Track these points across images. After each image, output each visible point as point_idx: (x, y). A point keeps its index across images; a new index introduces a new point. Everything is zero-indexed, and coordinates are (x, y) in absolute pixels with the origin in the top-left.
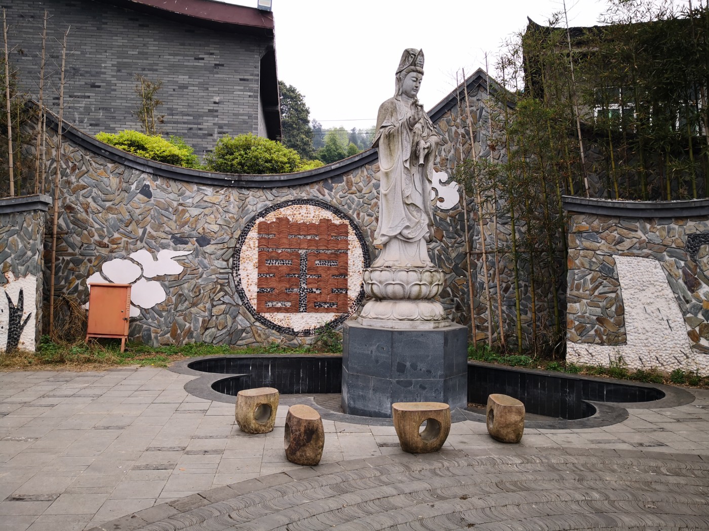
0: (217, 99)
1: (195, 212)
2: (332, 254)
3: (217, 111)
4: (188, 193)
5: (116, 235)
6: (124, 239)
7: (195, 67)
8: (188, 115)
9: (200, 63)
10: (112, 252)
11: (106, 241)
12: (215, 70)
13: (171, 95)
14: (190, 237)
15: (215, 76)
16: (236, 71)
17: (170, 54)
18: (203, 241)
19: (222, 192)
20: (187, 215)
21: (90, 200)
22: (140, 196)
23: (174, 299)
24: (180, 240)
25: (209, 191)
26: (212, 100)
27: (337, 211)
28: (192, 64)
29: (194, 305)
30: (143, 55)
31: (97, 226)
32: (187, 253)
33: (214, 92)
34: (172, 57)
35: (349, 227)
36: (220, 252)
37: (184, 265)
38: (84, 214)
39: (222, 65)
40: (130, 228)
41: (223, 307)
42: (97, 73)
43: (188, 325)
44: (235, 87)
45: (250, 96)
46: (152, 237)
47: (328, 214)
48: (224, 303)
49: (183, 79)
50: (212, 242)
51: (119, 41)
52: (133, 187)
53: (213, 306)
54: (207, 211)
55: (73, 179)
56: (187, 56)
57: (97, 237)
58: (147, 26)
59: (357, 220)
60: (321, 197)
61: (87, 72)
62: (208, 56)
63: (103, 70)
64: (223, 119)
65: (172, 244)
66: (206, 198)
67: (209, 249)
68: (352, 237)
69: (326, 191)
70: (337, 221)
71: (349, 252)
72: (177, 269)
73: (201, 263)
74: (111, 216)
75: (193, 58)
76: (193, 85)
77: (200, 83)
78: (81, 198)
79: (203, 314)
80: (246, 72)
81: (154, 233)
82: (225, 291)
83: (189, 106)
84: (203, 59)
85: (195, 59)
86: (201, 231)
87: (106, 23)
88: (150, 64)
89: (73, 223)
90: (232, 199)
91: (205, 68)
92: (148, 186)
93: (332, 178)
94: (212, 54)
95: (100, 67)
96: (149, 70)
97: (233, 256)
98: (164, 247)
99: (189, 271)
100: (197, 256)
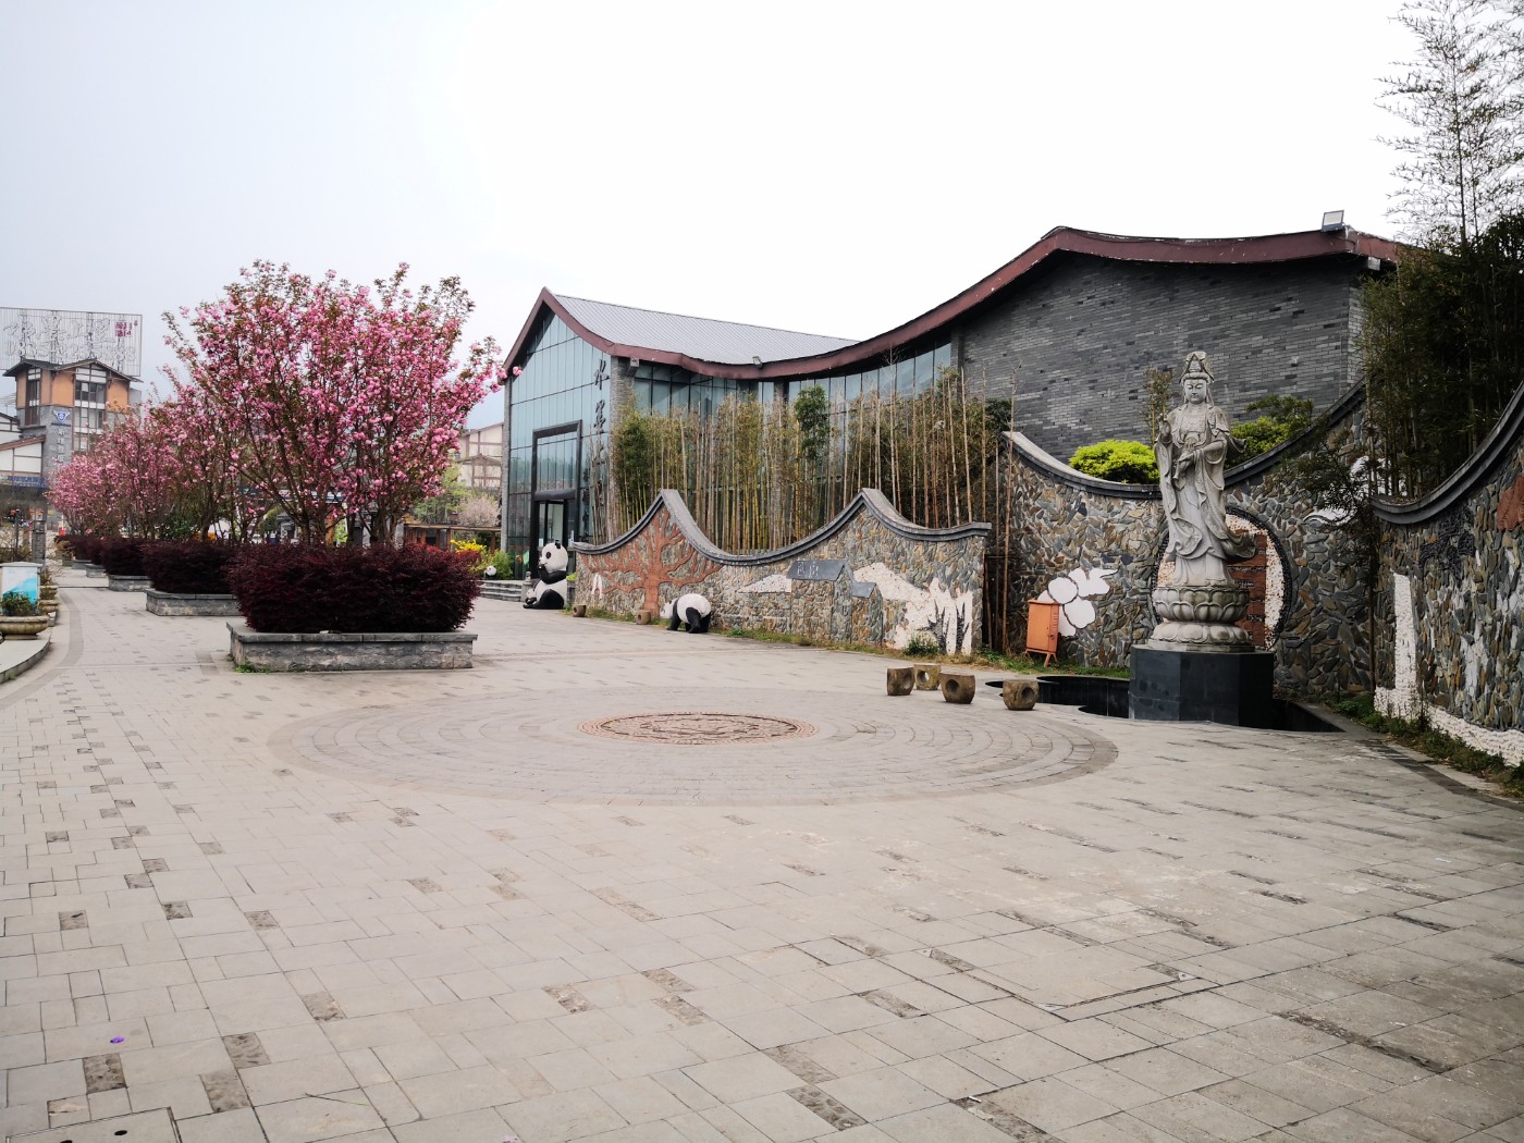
0: (1295, 360)
1: (1120, 528)
2: (1247, 572)
3: (1295, 376)
4: (1116, 509)
5: (1060, 555)
6: (1066, 558)
7: (1270, 321)
8: (1263, 388)
9: (1277, 316)
10: (1056, 570)
11: (1052, 560)
12: (1294, 320)
13: (1244, 365)
14: (1116, 554)
15: (1295, 328)
16: (1319, 316)
17: (1242, 312)
18: (1127, 559)
19: (1143, 505)
20: (1114, 531)
21: (1042, 521)
22: (1078, 514)
23: (1102, 619)
24: (1108, 558)
25: (1132, 504)
26: (1290, 362)
27: (1254, 520)
28: (1266, 319)
29: (1118, 626)
30: (1215, 320)
31: (1047, 546)
32: (1112, 572)
33: (1293, 351)
34: (1244, 315)
35: (1268, 539)
36: (1140, 571)
37: (1109, 584)
38: (1038, 535)
39: (1302, 312)
40: (1070, 547)
41: (1142, 630)
42: (1169, 353)
43: (1113, 648)
44: (1318, 339)
45: (1337, 348)
46: (1086, 555)
47: (1244, 524)
48: (1143, 626)
49: (1256, 340)
50: (1135, 560)
51: (1192, 308)
52: (1073, 506)
53: (1133, 629)
54: (1130, 526)
55: (1031, 501)
56: (1262, 309)
57: (1046, 557)
58: (1219, 282)
59: (1277, 530)
60: (1239, 503)
61: (1159, 354)
62: (1285, 304)
63: (1175, 349)
64: (1302, 386)
65: (1102, 562)
66: (1130, 513)
67: (1131, 567)
68: (1271, 551)
69: (1244, 496)
70: (1253, 530)
71: (1268, 570)
72: (1104, 589)
73: (1124, 582)
74: (1057, 535)
75: (1267, 311)
76: (1268, 347)
77: (1276, 342)
78: (1036, 519)
79: (1125, 636)
80: (1331, 314)
81: (1088, 552)
82: (1144, 614)
83: (1264, 376)
84: (1279, 309)
85: (1271, 311)
86: (1124, 548)
87: (1177, 291)
88: (1223, 330)
89: (1030, 543)
90: (1152, 512)
91: (1281, 321)
92: (1084, 504)
93: (1250, 479)
94: (1290, 299)
95: (1171, 345)
96: (1222, 337)
97: (1151, 575)
98: (1096, 565)
99: (1115, 591)
100: (1121, 576)
